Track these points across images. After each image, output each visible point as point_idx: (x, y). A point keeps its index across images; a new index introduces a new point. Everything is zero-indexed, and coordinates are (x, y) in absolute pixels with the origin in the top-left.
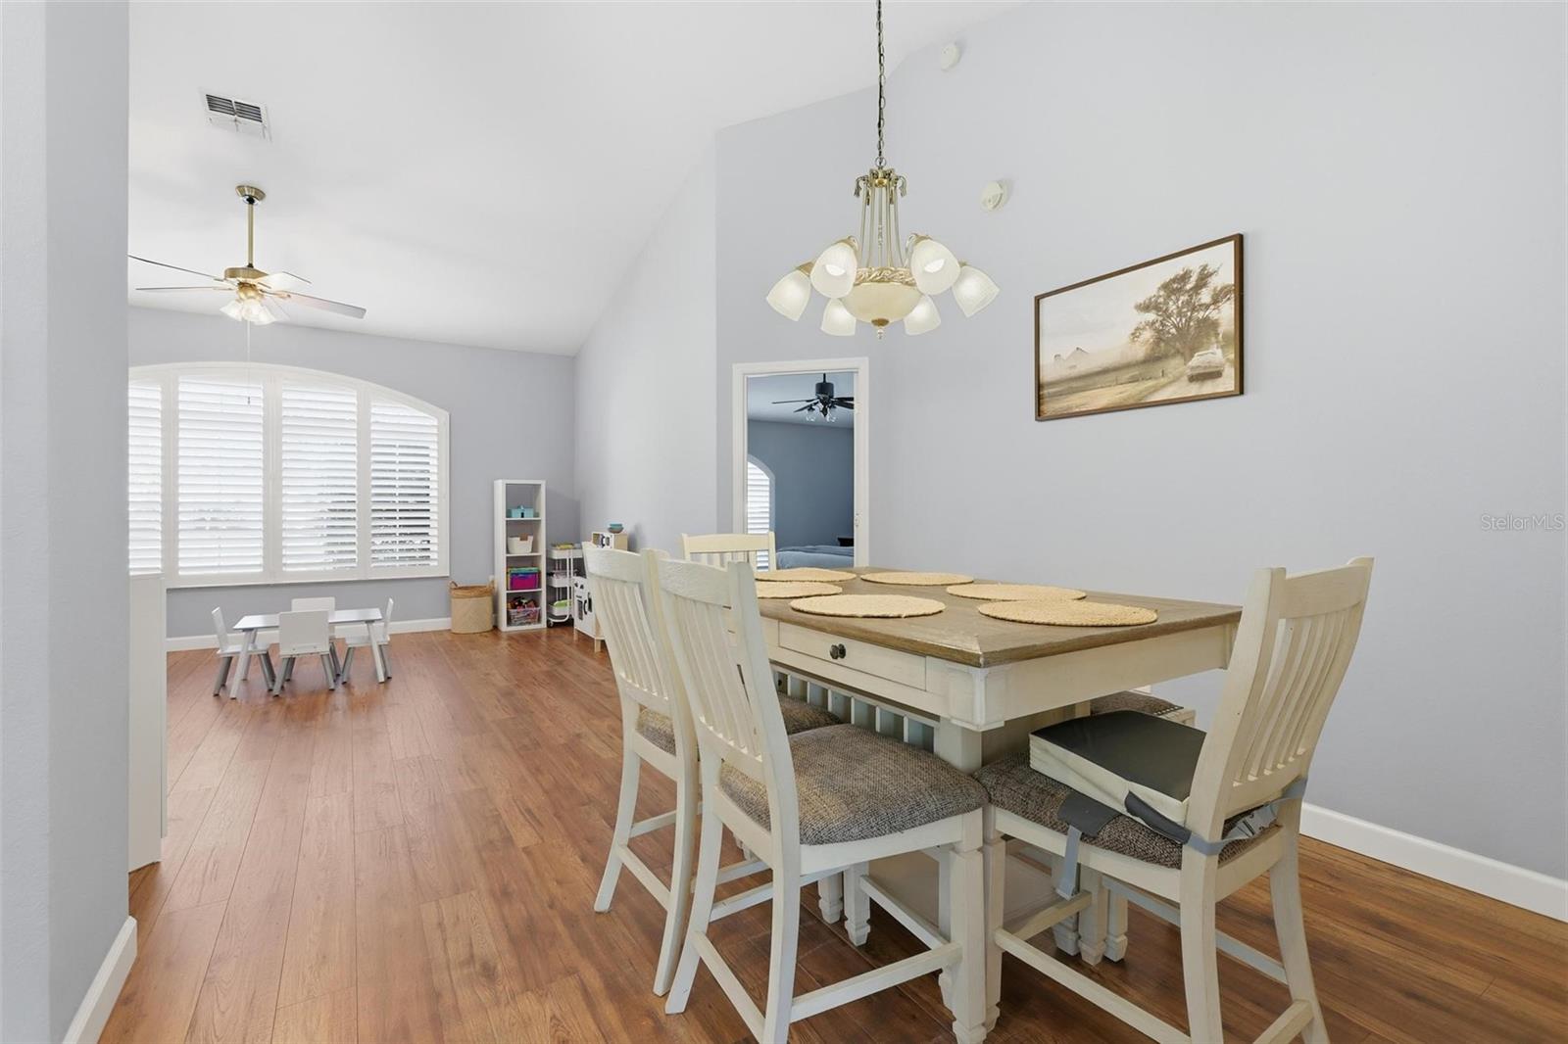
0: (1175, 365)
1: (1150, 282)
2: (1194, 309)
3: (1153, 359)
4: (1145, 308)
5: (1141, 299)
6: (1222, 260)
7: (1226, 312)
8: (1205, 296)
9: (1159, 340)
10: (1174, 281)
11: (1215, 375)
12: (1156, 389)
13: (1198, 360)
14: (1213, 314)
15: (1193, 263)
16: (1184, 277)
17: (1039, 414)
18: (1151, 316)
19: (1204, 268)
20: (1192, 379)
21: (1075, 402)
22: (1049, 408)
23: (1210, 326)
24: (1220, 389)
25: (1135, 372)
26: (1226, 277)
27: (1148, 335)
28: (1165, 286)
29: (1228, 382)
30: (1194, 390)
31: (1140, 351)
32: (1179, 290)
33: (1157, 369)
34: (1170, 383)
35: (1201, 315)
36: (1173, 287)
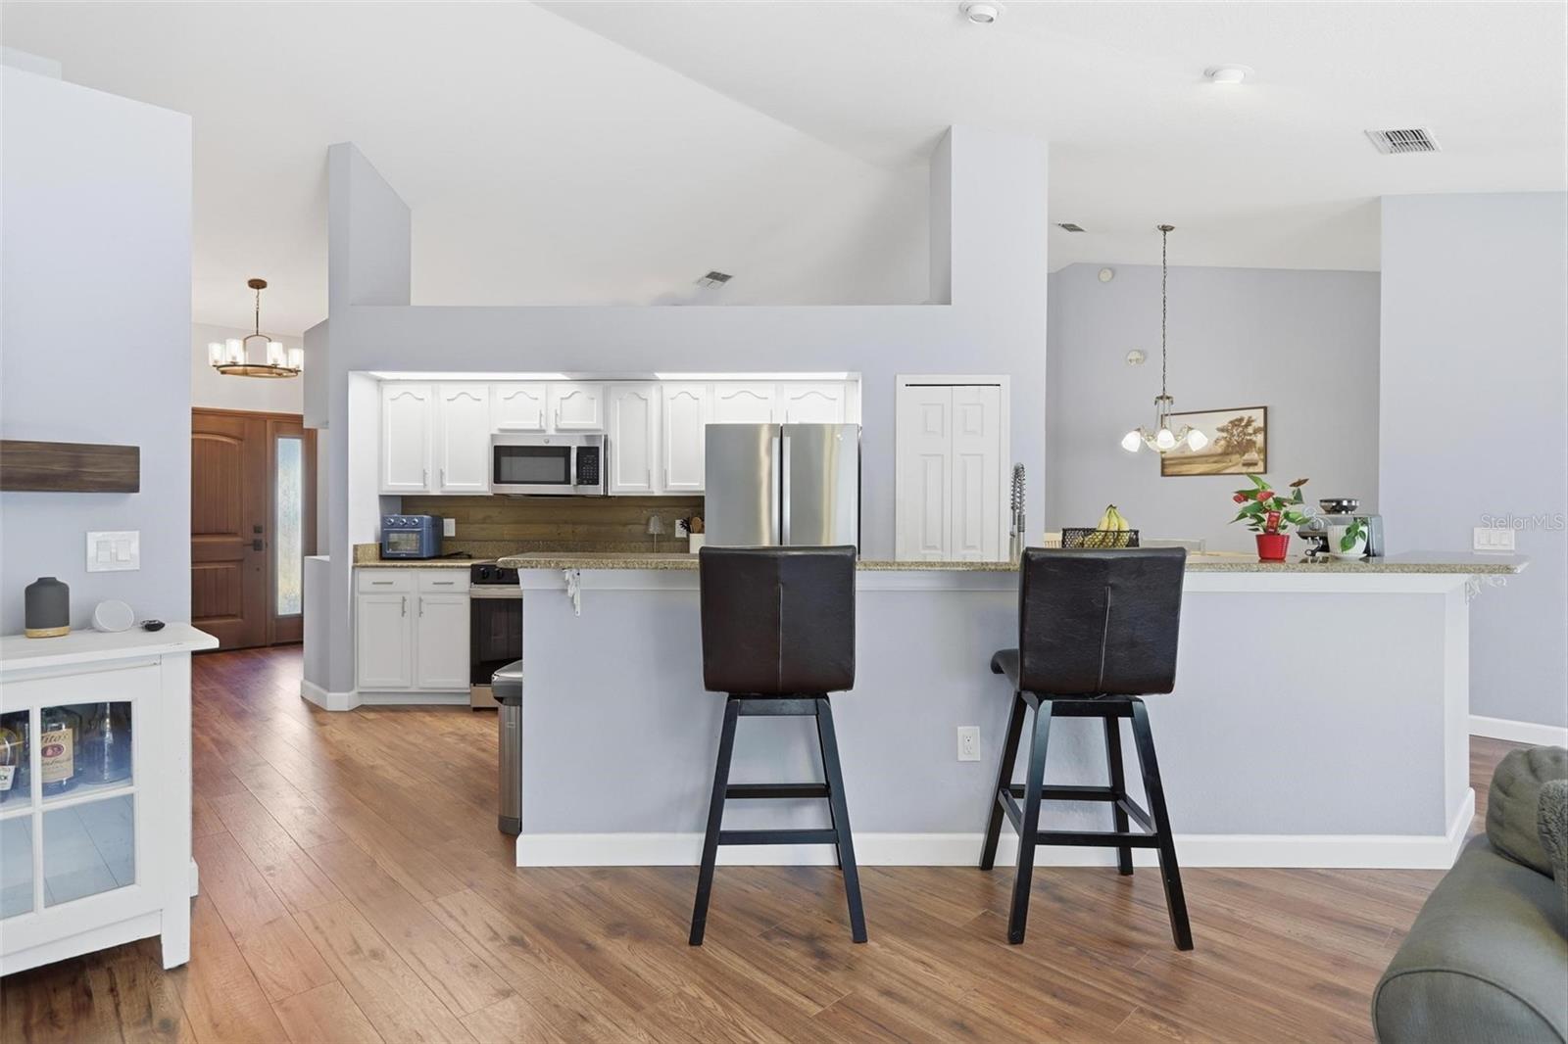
0: (1235, 458)
1: (1225, 419)
2: (1245, 434)
3: (1225, 454)
4: (1222, 430)
5: (1220, 426)
6: (1258, 415)
7: (1259, 439)
8: (1250, 430)
9: (1228, 446)
10: (1236, 420)
11: (1255, 464)
12: (1227, 468)
13: (1246, 457)
14: (1254, 438)
15: (1245, 414)
16: (1241, 420)
17: (1163, 474)
18: (1225, 435)
19: (1250, 417)
20: (1244, 465)
21: (1184, 469)
22: (1169, 470)
23: (1251, 443)
24: (1257, 471)
25: (1215, 459)
26: (1260, 423)
27: (1223, 442)
28: (1231, 422)
29: (1260, 468)
30: (1245, 470)
31: (1219, 450)
32: (1239, 426)
33: (1227, 458)
34: (1233, 466)
35: (1248, 438)
36: (1236, 423)
